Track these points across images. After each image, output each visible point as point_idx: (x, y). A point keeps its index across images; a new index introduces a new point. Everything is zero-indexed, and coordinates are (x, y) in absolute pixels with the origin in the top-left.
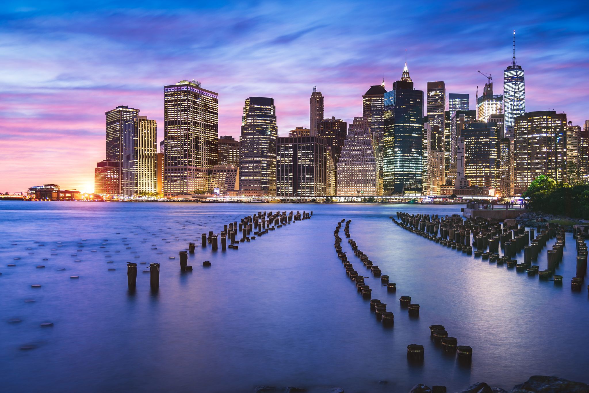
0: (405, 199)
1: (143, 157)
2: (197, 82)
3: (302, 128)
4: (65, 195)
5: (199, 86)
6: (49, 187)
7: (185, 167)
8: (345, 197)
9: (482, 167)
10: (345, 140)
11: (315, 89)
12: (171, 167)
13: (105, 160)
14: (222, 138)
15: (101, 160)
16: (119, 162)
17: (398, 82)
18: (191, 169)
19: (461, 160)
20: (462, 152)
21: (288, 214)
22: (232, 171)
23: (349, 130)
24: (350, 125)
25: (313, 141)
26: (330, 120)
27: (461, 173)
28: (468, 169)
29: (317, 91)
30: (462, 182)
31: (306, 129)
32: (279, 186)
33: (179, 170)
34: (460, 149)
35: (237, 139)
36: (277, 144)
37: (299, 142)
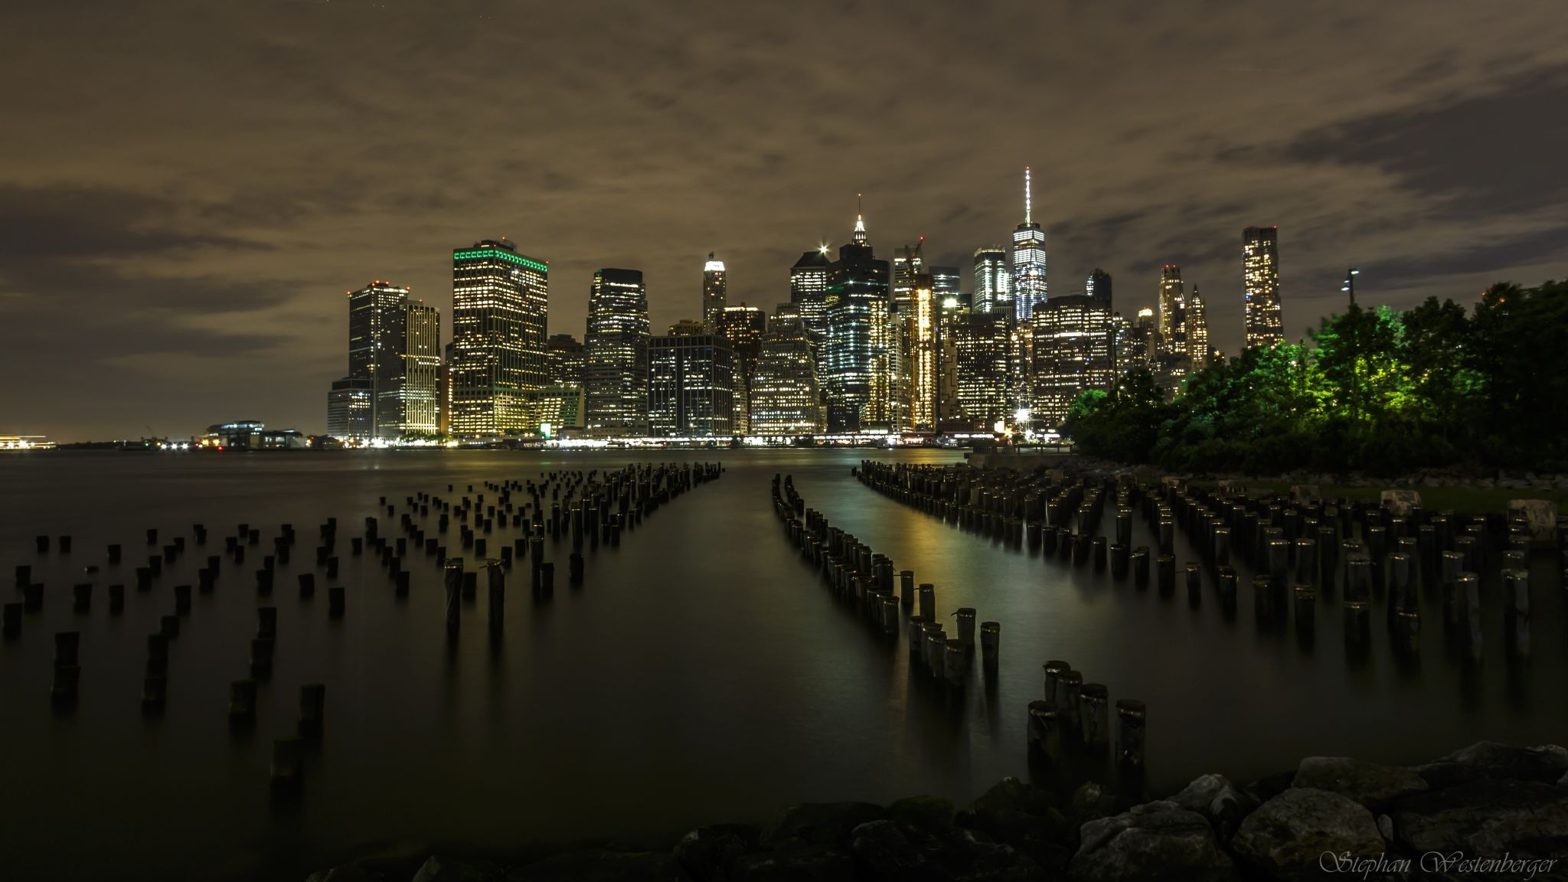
0: (863, 439)
1: (416, 371)
2: (512, 243)
3: (690, 322)
4: (274, 440)
6: (246, 426)
7: (490, 389)
8: (764, 437)
9: (984, 386)
12: (465, 389)
13: (348, 378)
14: (555, 339)
15: (339, 378)
16: (373, 382)
17: (847, 247)
18: (500, 392)
19: (951, 374)
20: (952, 362)
22: (571, 394)
25: (708, 343)
27: (951, 395)
28: (961, 390)
31: (696, 323)
32: (653, 419)
33: (479, 393)
35: (581, 340)
36: (648, 348)
37: (685, 345)
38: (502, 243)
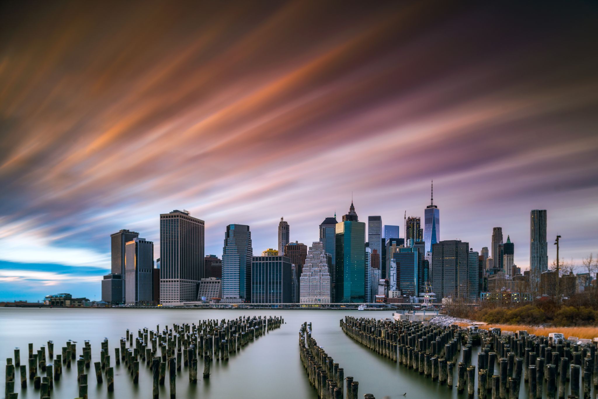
2: (188, 212)
3: (272, 250)
5: (189, 215)
7: (177, 279)
10: (306, 260)
11: (282, 219)
12: (165, 280)
13: (111, 274)
14: (208, 257)
15: (107, 274)
16: (122, 276)
17: (346, 215)
18: (182, 281)
19: (393, 276)
21: (262, 318)
22: (216, 283)
23: (309, 252)
24: (310, 248)
25: (280, 260)
26: (295, 243)
27: (393, 286)
29: (284, 220)
30: (394, 293)
31: (275, 250)
33: (172, 282)
34: (392, 267)
35: (220, 257)
36: (252, 262)
37: (269, 261)
38: (183, 212)
